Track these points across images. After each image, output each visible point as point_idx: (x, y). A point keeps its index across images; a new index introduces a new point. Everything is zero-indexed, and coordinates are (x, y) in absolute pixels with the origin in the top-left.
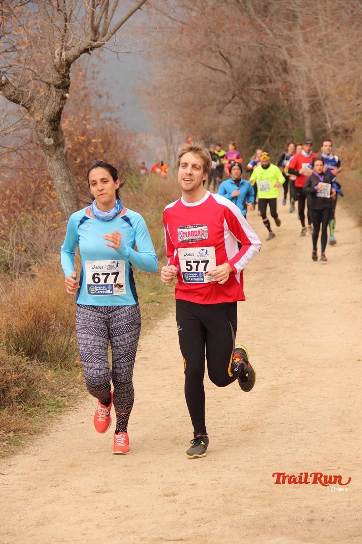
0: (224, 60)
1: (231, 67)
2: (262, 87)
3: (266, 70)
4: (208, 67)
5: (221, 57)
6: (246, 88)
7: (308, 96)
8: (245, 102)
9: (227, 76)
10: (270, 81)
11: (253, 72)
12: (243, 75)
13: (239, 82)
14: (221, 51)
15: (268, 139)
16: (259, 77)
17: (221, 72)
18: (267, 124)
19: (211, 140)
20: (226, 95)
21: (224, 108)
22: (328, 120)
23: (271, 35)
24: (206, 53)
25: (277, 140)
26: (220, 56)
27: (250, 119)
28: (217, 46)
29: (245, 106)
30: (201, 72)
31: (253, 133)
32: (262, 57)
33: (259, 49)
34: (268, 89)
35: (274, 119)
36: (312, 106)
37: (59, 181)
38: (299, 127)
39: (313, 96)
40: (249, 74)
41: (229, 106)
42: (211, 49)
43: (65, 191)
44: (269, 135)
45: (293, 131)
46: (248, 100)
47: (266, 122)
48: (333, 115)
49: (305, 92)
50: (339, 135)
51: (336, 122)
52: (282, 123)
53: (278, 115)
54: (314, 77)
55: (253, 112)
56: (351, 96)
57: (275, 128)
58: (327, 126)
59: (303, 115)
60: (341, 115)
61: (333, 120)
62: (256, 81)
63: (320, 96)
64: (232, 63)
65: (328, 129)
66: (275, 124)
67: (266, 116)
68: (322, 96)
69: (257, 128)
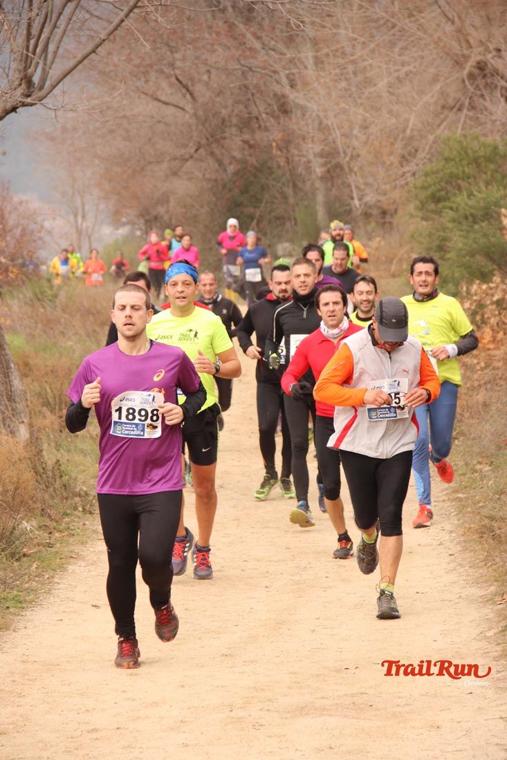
0: (184, 90)
1: (194, 100)
2: (247, 137)
3: (253, 106)
4: (156, 99)
5: (179, 84)
6: (218, 136)
7: (321, 155)
8: (216, 158)
9: (187, 116)
10: (260, 126)
11: (230, 109)
12: (214, 115)
13: (207, 125)
14: (177, 72)
15: (255, 221)
16: (241, 118)
17: (177, 108)
18: (253, 196)
19: (156, 218)
20: (185, 146)
21: (181, 166)
22: (355, 195)
24: (153, 76)
25: (270, 222)
26: (176, 82)
27: (224, 186)
28: (172, 65)
29: (217, 166)
30: (144, 108)
32: (246, 87)
33: (240, 74)
34: (257, 141)
35: (263, 189)
36: (328, 171)
38: (306, 203)
39: (329, 155)
40: (224, 113)
41: (189, 163)
42: (162, 72)
44: (257, 215)
45: (297, 209)
46: (223, 155)
47: (252, 193)
48: (362, 187)
49: (318, 148)
50: (371, 219)
51: (367, 199)
52: (278, 195)
53: (272, 182)
54: (332, 124)
55: (230, 176)
56: (392, 158)
57: (266, 203)
58: (353, 206)
59: (313, 184)
60: (375, 188)
61: (363, 195)
62: (235, 125)
63: (342, 155)
64: (196, 94)
65: (355, 209)
66: (267, 196)
67: (252, 183)
68: (346, 155)
69: (235, 202)
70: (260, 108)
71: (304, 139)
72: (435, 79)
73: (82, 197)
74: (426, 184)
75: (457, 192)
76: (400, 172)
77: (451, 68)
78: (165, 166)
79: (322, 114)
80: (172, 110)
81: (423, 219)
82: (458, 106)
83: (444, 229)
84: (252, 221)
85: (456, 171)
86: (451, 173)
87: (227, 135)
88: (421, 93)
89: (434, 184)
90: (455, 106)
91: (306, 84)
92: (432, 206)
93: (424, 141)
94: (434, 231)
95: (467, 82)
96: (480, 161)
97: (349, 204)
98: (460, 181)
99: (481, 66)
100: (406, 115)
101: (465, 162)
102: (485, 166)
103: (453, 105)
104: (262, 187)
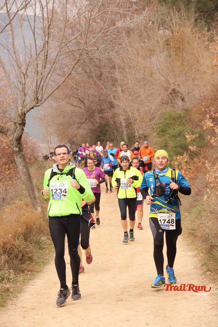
0: (81, 102)
1: (84, 105)
2: (101, 115)
3: (103, 106)
4: (73, 105)
6: (92, 116)
7: (125, 120)
8: (92, 123)
9: (82, 110)
11: (95, 107)
12: (91, 109)
13: (89, 112)
14: (79, 96)
15: (105, 141)
16: (99, 110)
17: (79, 108)
19: (73, 142)
20: (82, 119)
21: (81, 125)
22: (136, 131)
24: (72, 98)
26: (78, 99)
27: (95, 131)
28: (77, 94)
29: (92, 125)
30: (69, 108)
31: (97, 138)
32: (100, 100)
33: (98, 96)
36: (127, 125)
37: (21, 167)
38: (120, 135)
39: (127, 119)
41: (83, 124)
42: (74, 97)
43: (24, 172)
44: (105, 139)
45: (118, 137)
46: (94, 121)
47: (103, 132)
48: (138, 129)
49: (123, 118)
50: (141, 139)
51: (140, 132)
52: (111, 133)
53: (109, 129)
54: (128, 110)
55: (96, 128)
56: (147, 119)
57: (108, 135)
59: (122, 129)
60: (142, 129)
61: (138, 131)
62: (97, 112)
63: (131, 119)
64: (85, 103)
65: (136, 136)
66: (108, 133)
67: (103, 129)
68: (133, 119)
69: (98, 136)
70: (105, 106)
71: (119, 115)
72: (160, 95)
73: (50, 137)
74: (159, 127)
75: (169, 128)
76: (150, 124)
78: (76, 125)
79: (124, 107)
80: (77, 109)
81: (159, 137)
82: (167, 102)
83: (166, 140)
84: (104, 141)
85: (168, 122)
86: (167, 123)
87: (95, 115)
88: (155, 99)
89: (162, 127)
91: (119, 98)
92: (162, 133)
93: (157, 114)
94: (163, 141)
95: (170, 95)
96: (176, 119)
97: (134, 134)
98: (170, 126)
99: (174, 90)
100: (151, 106)
101: (171, 119)
102: (178, 120)
103: (165, 102)
104: (106, 130)
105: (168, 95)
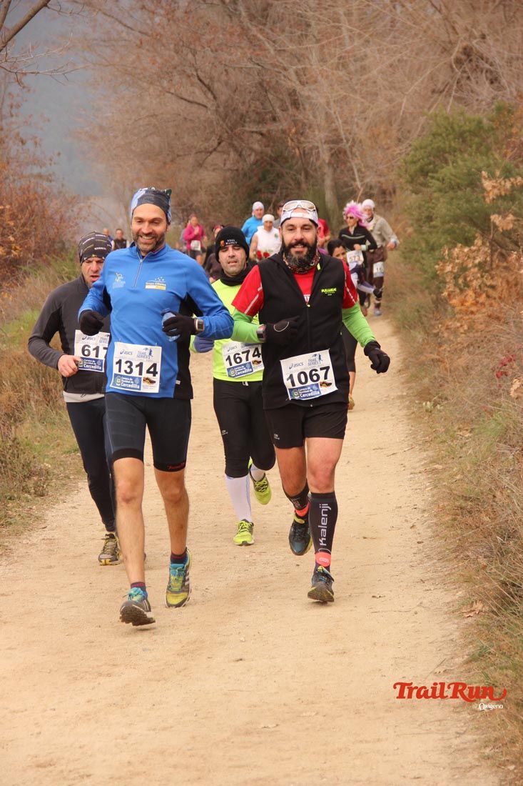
0: (205, 89)
1: (215, 98)
3: (267, 103)
4: (182, 98)
5: (201, 84)
6: (238, 130)
7: (327, 141)
8: (236, 150)
9: (209, 112)
10: (274, 119)
11: (247, 105)
12: (233, 110)
13: (227, 120)
14: (199, 73)
15: (272, 205)
16: (257, 113)
17: (200, 106)
18: (270, 183)
20: (207, 140)
21: (206, 159)
22: (357, 177)
23: (272, 52)
24: (177, 78)
26: (199, 82)
27: (245, 175)
28: (194, 67)
29: (237, 157)
30: (172, 107)
31: (249, 195)
32: (261, 84)
33: (256, 73)
34: (269, 131)
35: (280, 176)
36: (333, 156)
39: (335, 141)
40: (242, 109)
41: (214, 153)
42: (184, 72)
44: (273, 200)
46: (242, 147)
47: (269, 180)
48: (363, 170)
49: (323, 135)
51: (367, 180)
52: (292, 182)
53: (285, 170)
54: (335, 113)
55: (249, 166)
57: (281, 188)
58: (354, 186)
59: (322, 169)
60: (375, 170)
61: (363, 177)
62: (254, 120)
63: (345, 141)
64: (216, 93)
65: (356, 189)
66: (281, 183)
67: (268, 171)
68: (348, 141)
69: (254, 189)
70: (273, 104)
74: (415, 159)
75: (444, 164)
77: (439, 55)
80: (194, 108)
81: (413, 192)
82: (446, 89)
85: (442, 146)
86: (438, 147)
87: (245, 128)
89: (423, 158)
90: (444, 90)
92: (421, 179)
93: (416, 123)
94: (423, 203)
95: (454, 66)
96: (465, 135)
97: (352, 186)
98: (447, 155)
99: (467, 52)
100: (400, 101)
101: (451, 137)
102: (471, 140)
103: (442, 89)
104: (278, 175)
105: (451, 67)
